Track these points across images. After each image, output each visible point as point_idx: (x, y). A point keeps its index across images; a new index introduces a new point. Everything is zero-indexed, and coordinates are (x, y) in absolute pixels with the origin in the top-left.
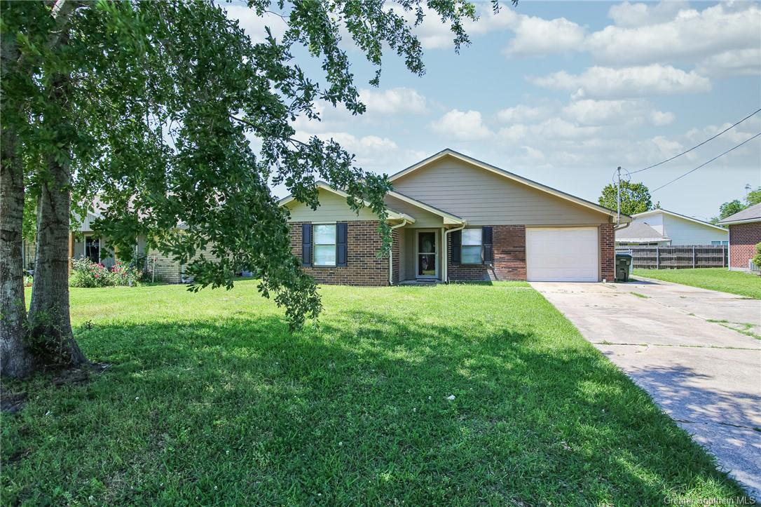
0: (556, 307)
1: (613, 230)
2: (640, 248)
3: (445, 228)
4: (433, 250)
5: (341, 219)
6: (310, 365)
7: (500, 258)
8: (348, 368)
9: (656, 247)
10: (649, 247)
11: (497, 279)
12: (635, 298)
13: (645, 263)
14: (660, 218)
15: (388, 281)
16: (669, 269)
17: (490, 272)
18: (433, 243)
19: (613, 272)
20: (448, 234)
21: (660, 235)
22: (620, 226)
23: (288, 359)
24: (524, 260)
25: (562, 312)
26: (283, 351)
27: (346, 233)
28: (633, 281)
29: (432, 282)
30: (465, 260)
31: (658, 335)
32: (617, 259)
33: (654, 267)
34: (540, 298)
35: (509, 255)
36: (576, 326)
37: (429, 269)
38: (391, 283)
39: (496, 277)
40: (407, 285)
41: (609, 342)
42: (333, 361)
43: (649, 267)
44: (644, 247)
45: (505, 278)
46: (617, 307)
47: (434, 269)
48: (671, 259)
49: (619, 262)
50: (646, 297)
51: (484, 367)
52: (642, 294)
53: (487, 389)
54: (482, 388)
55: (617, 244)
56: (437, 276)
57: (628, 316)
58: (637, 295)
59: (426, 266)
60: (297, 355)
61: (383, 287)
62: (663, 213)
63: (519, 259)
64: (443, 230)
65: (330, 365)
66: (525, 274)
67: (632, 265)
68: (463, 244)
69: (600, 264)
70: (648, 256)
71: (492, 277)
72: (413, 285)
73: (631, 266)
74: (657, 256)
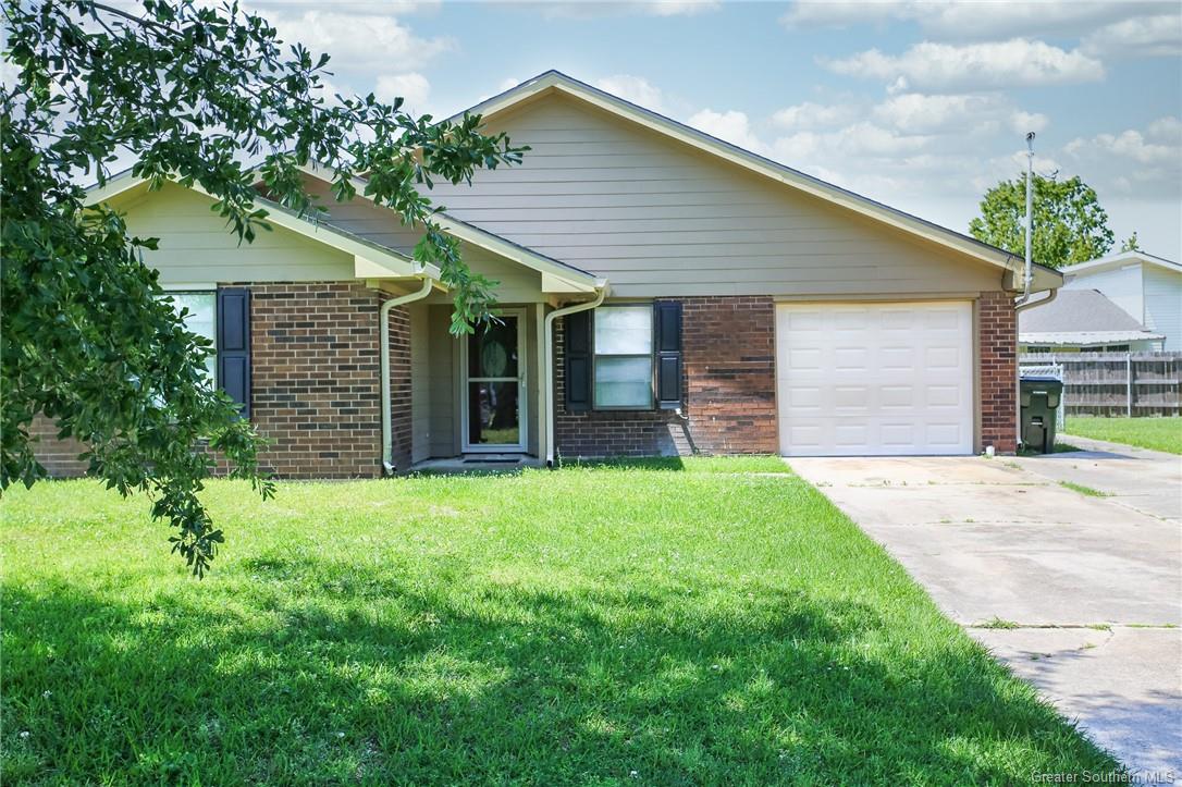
0: (864, 527)
1: (1013, 309)
2: (1084, 357)
3: (546, 305)
4: (512, 369)
5: (230, 277)
6: (137, 733)
7: (704, 389)
8: (262, 734)
9: (1126, 357)
10: (1108, 357)
11: (695, 451)
12: (1072, 500)
13: (1096, 401)
14: (1135, 277)
15: (380, 462)
16: (1158, 417)
17: (675, 430)
18: (511, 348)
19: (1014, 426)
20: (554, 321)
21: (1137, 322)
22: (1032, 298)
23: (60, 719)
24: (769, 395)
25: (879, 540)
26: (47, 693)
27: (246, 318)
28: (1067, 449)
29: (509, 465)
30: (606, 398)
31: (1137, 598)
32: (1023, 391)
33: (1120, 410)
34: (817, 505)
35: (729, 383)
36: (918, 579)
37: (498, 425)
38: (389, 466)
39: (692, 445)
40: (438, 472)
41: (1008, 620)
42: (211, 716)
43: (1106, 411)
44: (1095, 357)
45: (718, 447)
46: (1028, 523)
47: (515, 424)
48: (1163, 389)
49: (1028, 398)
50: (1103, 495)
51: (669, 706)
52: (1088, 486)
53: (679, 770)
54: (665, 769)
55: (1022, 350)
56: (523, 446)
57: (1056, 546)
58: (1078, 489)
59: (489, 417)
60: (91, 701)
61: (364, 482)
62: (1143, 262)
63: (757, 394)
64: (540, 310)
65: (204, 728)
66: (774, 435)
67: (1062, 405)
68: (598, 351)
69: (979, 405)
70: (1106, 382)
71: (681, 446)
72: (455, 472)
73: (1061, 410)
74: (1128, 383)
